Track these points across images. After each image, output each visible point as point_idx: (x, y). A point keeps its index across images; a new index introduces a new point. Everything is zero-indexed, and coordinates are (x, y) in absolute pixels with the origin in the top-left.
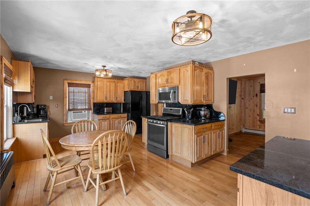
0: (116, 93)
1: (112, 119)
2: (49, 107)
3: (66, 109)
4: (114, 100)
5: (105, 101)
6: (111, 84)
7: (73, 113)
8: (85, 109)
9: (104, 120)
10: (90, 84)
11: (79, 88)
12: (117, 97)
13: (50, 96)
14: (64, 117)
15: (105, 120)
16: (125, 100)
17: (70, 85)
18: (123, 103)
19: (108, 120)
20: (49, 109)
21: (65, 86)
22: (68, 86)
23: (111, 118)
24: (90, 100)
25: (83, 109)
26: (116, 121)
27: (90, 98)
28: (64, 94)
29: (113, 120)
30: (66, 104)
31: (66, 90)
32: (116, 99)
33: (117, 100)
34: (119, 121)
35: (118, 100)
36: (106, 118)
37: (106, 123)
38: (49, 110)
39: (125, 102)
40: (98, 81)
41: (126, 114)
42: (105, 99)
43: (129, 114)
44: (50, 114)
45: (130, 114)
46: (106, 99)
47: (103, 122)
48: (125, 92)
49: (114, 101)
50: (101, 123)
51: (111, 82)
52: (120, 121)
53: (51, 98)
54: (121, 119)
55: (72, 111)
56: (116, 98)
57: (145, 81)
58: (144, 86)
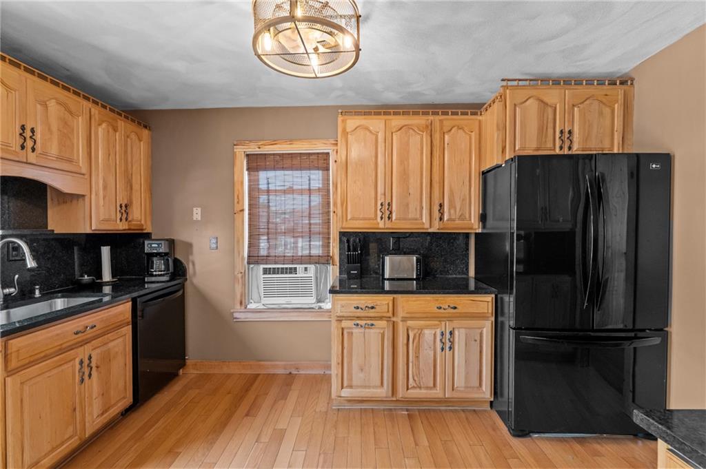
0: (435, 181)
1: (404, 319)
2: (189, 246)
3: (243, 256)
4: (425, 219)
5: (382, 225)
6: (408, 144)
7: (265, 273)
8: (309, 259)
9: (362, 323)
10: (328, 154)
11: (286, 172)
12: (441, 205)
13: (195, 209)
14: (236, 285)
15: (369, 322)
16: (483, 218)
17: (256, 163)
18: (477, 235)
19: (383, 323)
20: (192, 254)
21: (236, 169)
22: (248, 169)
23: (401, 313)
24: (329, 219)
25: (301, 260)
26: (427, 332)
27: (329, 212)
28: (236, 201)
29: (410, 323)
30: (243, 238)
31: (242, 183)
32: (436, 215)
33: (441, 219)
34: (442, 334)
35: (446, 217)
36: (372, 313)
37: (373, 334)
38: (191, 258)
39: (484, 227)
40: (348, 130)
41: (490, 298)
42: (379, 214)
43: (506, 298)
44: (195, 273)
45: (510, 301)
46: (387, 213)
47: (356, 331)
48: (484, 173)
49: (427, 225)
50: (351, 334)
51: (409, 127)
52: (451, 333)
53: (197, 214)
54: (456, 323)
55: (262, 266)
56: (436, 208)
57: (621, 97)
58: (615, 129)
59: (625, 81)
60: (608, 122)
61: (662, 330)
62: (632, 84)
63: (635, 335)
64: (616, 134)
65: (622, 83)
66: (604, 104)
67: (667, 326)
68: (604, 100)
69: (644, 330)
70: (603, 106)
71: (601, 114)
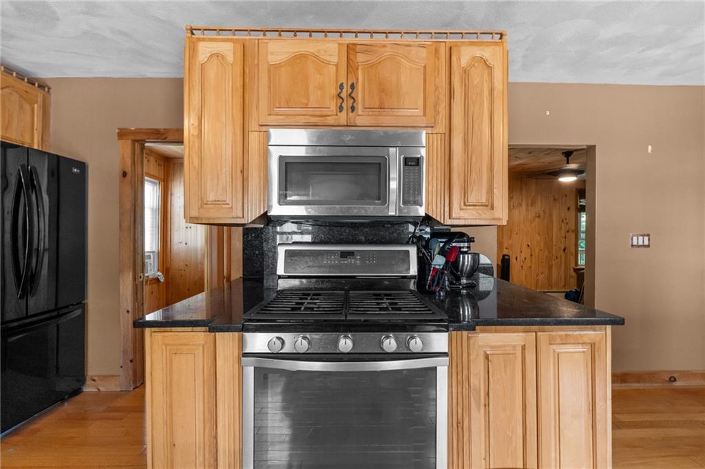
57: (40, 99)
58: (35, 128)
59: (42, 86)
60: (28, 118)
61: (81, 304)
62: (49, 92)
63: (58, 313)
64: (35, 132)
65: (40, 86)
66: (24, 99)
67: (84, 300)
68: (24, 96)
69: (67, 307)
70: (24, 101)
71: (21, 107)
